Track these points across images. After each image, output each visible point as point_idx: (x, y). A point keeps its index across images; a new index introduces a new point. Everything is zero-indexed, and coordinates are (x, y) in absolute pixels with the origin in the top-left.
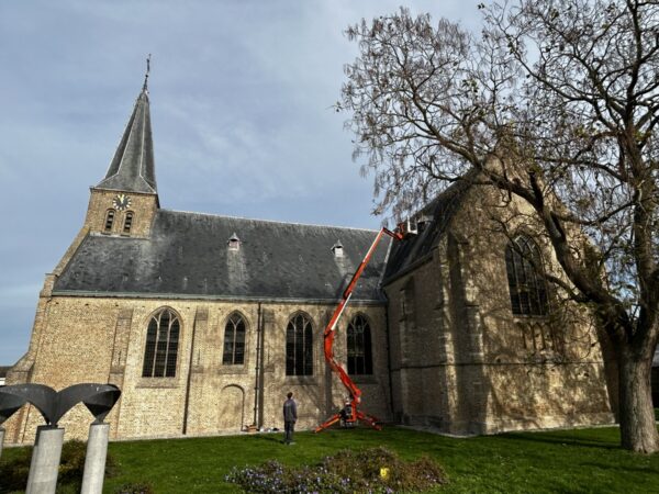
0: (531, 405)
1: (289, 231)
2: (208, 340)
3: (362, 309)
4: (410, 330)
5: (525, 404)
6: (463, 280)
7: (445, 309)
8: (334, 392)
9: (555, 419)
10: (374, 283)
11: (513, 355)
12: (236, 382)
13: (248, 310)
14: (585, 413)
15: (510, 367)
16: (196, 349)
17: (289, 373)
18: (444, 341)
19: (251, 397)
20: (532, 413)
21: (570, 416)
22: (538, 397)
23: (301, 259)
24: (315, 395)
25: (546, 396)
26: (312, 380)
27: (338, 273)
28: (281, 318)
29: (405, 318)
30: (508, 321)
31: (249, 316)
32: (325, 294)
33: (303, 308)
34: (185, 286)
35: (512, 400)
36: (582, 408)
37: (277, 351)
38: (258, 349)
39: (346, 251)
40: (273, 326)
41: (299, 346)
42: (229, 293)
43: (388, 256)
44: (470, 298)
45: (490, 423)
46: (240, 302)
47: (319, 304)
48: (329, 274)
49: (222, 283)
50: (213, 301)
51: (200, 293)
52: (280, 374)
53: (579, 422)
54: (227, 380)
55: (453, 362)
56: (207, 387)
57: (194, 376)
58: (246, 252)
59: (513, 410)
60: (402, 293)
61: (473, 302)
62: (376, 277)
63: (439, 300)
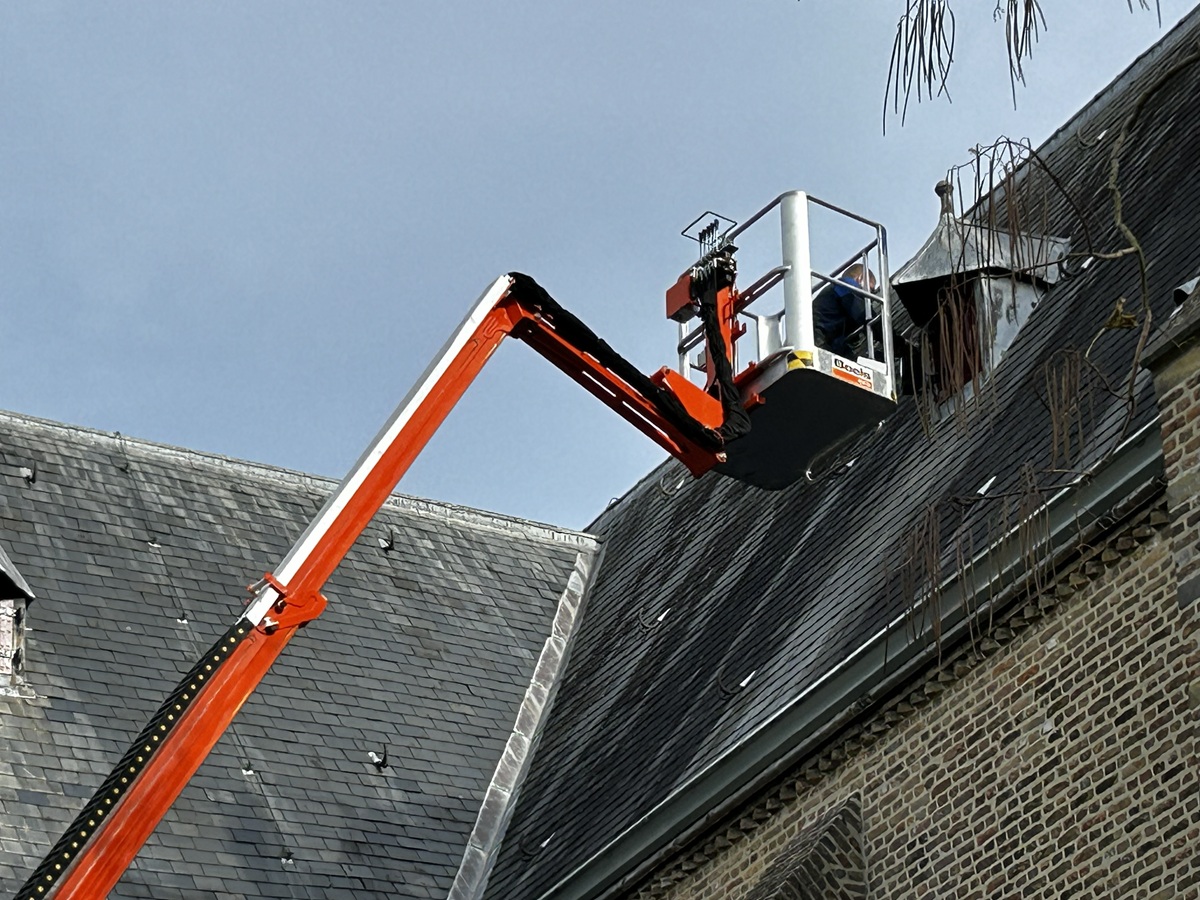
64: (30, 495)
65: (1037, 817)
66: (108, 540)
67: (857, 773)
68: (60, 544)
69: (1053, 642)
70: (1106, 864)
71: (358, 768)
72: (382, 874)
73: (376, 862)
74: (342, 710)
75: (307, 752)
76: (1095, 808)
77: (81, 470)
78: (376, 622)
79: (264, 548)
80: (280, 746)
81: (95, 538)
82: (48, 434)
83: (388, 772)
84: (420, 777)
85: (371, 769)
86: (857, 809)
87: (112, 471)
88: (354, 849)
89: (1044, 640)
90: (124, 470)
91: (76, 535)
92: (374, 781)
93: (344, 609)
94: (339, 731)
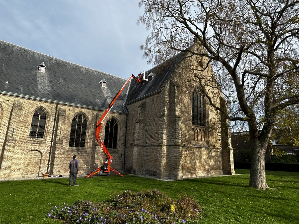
0: (194, 166)
1: (76, 69)
2: (20, 122)
3: (115, 115)
4: (141, 127)
5: (192, 166)
6: (176, 105)
7: (165, 118)
8: (96, 156)
9: (203, 173)
10: (122, 103)
11: (190, 143)
12: (37, 149)
13: (49, 108)
14: (213, 170)
15: (188, 148)
16: (12, 126)
17: (71, 145)
18: (162, 133)
19: (46, 158)
20: (194, 169)
21: (208, 171)
22: (197, 163)
23: (83, 85)
24: (85, 158)
25: (200, 162)
26: (84, 150)
27: (103, 96)
28: (69, 114)
29: (139, 121)
30: (190, 127)
31: (49, 111)
32: (96, 105)
33: (83, 110)
34: (6, 86)
35: (188, 164)
36: (212, 168)
37: (65, 132)
38: (53, 130)
39: (107, 85)
40: (65, 118)
41: (79, 130)
42: (38, 95)
43: (128, 91)
44: (178, 113)
45: (180, 174)
46: (45, 102)
47: (93, 109)
48: (98, 95)
49: (33, 89)
50: (26, 98)
51: (18, 93)
52: (66, 145)
53: (211, 174)
54: (31, 146)
55: (165, 144)
56: (17, 150)
57: (8, 143)
58: (50, 74)
59: (188, 168)
60: (139, 108)
61: (179, 116)
62: (122, 101)
63: (161, 113)
64: (106, 77)
66: (109, 80)
77: (108, 76)
82: (106, 73)
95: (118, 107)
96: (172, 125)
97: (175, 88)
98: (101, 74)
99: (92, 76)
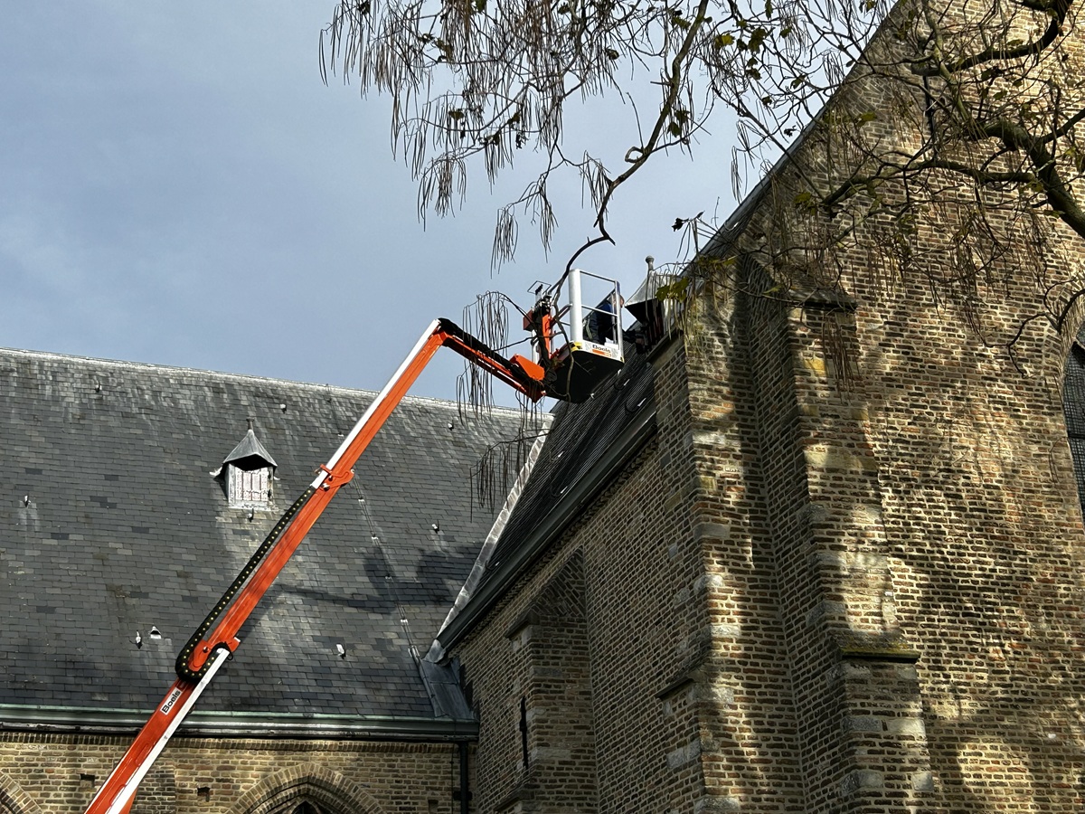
3: (329, 765)
7: (723, 691)
29: (525, 790)
43: (504, 516)
44: (866, 610)
48: (170, 589)
60: (516, 646)
61: (885, 639)
62: (430, 608)
63: (683, 645)
64: (284, 417)
65: (639, 556)
66: (319, 435)
67: (581, 537)
68: (296, 438)
69: (642, 479)
70: (661, 577)
71: (426, 532)
72: (431, 581)
73: (430, 575)
74: (422, 506)
75: (403, 526)
76: (657, 552)
77: (309, 404)
78: (442, 463)
79: (392, 432)
80: (390, 525)
81: (313, 434)
82: (295, 388)
83: (440, 533)
84: (455, 534)
85: (433, 532)
86: (581, 553)
87: (324, 402)
88: (421, 570)
89: (640, 477)
90: (329, 401)
91: (305, 433)
92: (433, 538)
93: (428, 458)
94: (419, 516)
95: (370, 676)
96: (823, 766)
97: (786, 332)
98: (236, 401)
99: (144, 426)
